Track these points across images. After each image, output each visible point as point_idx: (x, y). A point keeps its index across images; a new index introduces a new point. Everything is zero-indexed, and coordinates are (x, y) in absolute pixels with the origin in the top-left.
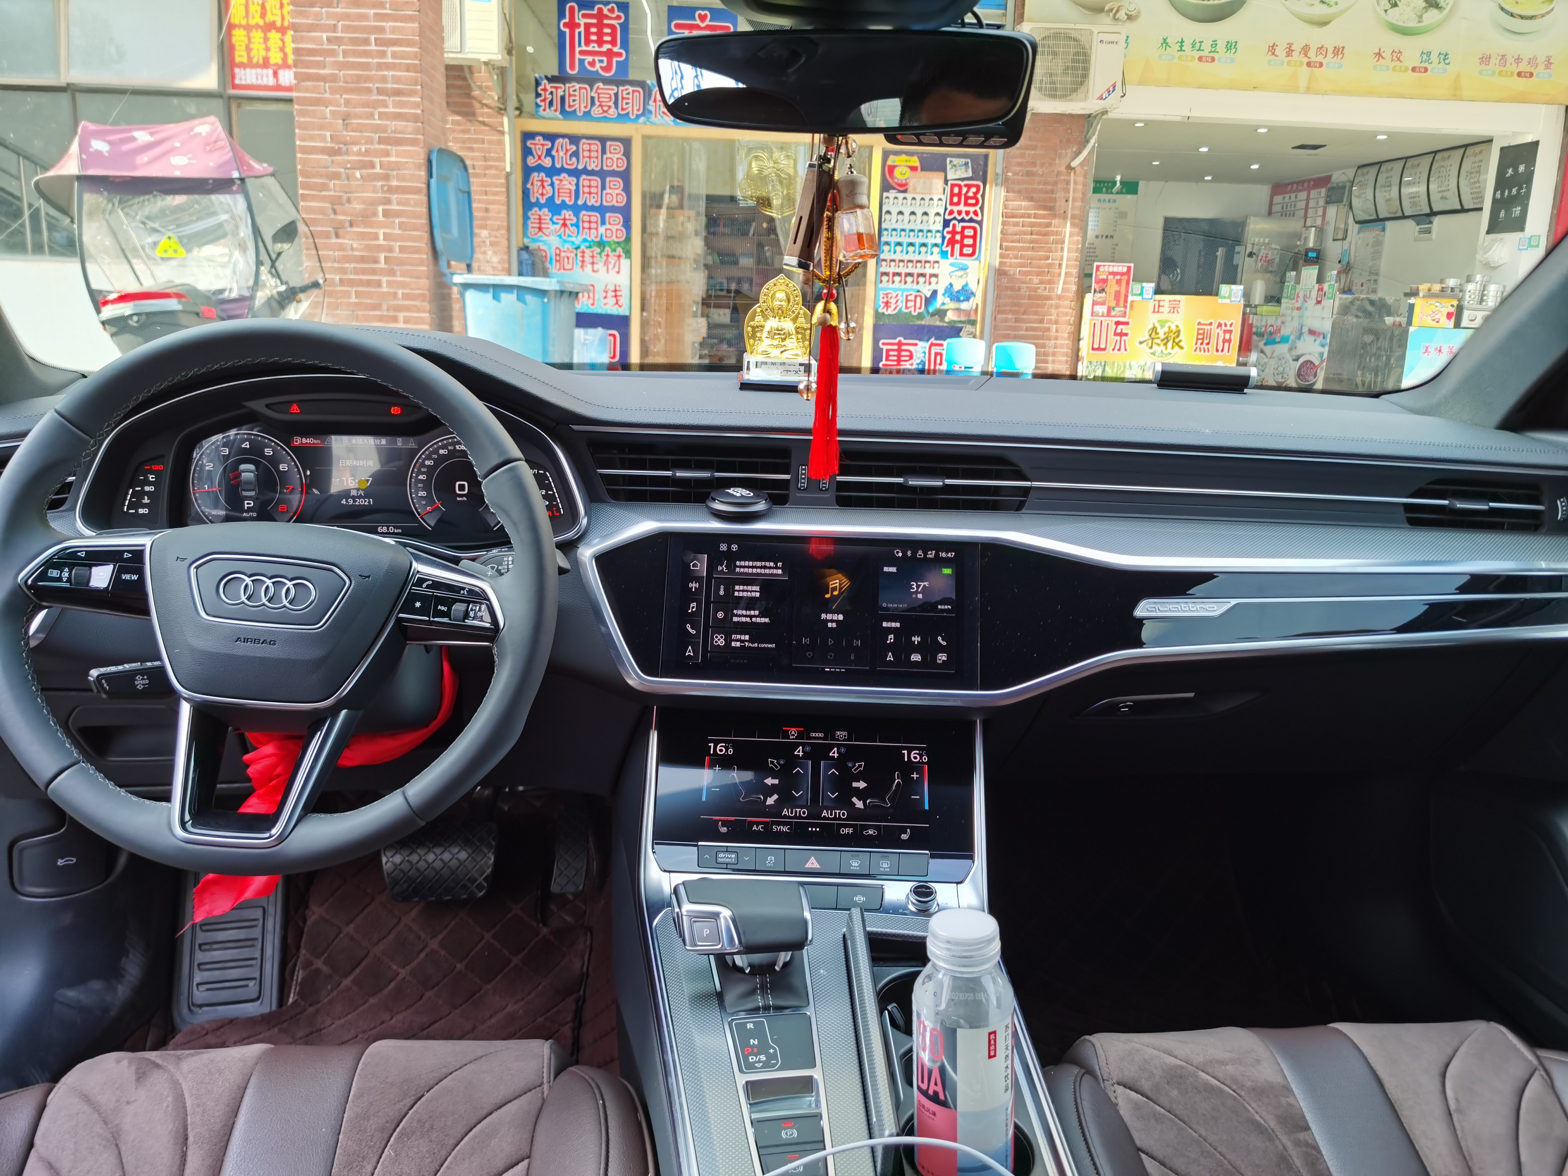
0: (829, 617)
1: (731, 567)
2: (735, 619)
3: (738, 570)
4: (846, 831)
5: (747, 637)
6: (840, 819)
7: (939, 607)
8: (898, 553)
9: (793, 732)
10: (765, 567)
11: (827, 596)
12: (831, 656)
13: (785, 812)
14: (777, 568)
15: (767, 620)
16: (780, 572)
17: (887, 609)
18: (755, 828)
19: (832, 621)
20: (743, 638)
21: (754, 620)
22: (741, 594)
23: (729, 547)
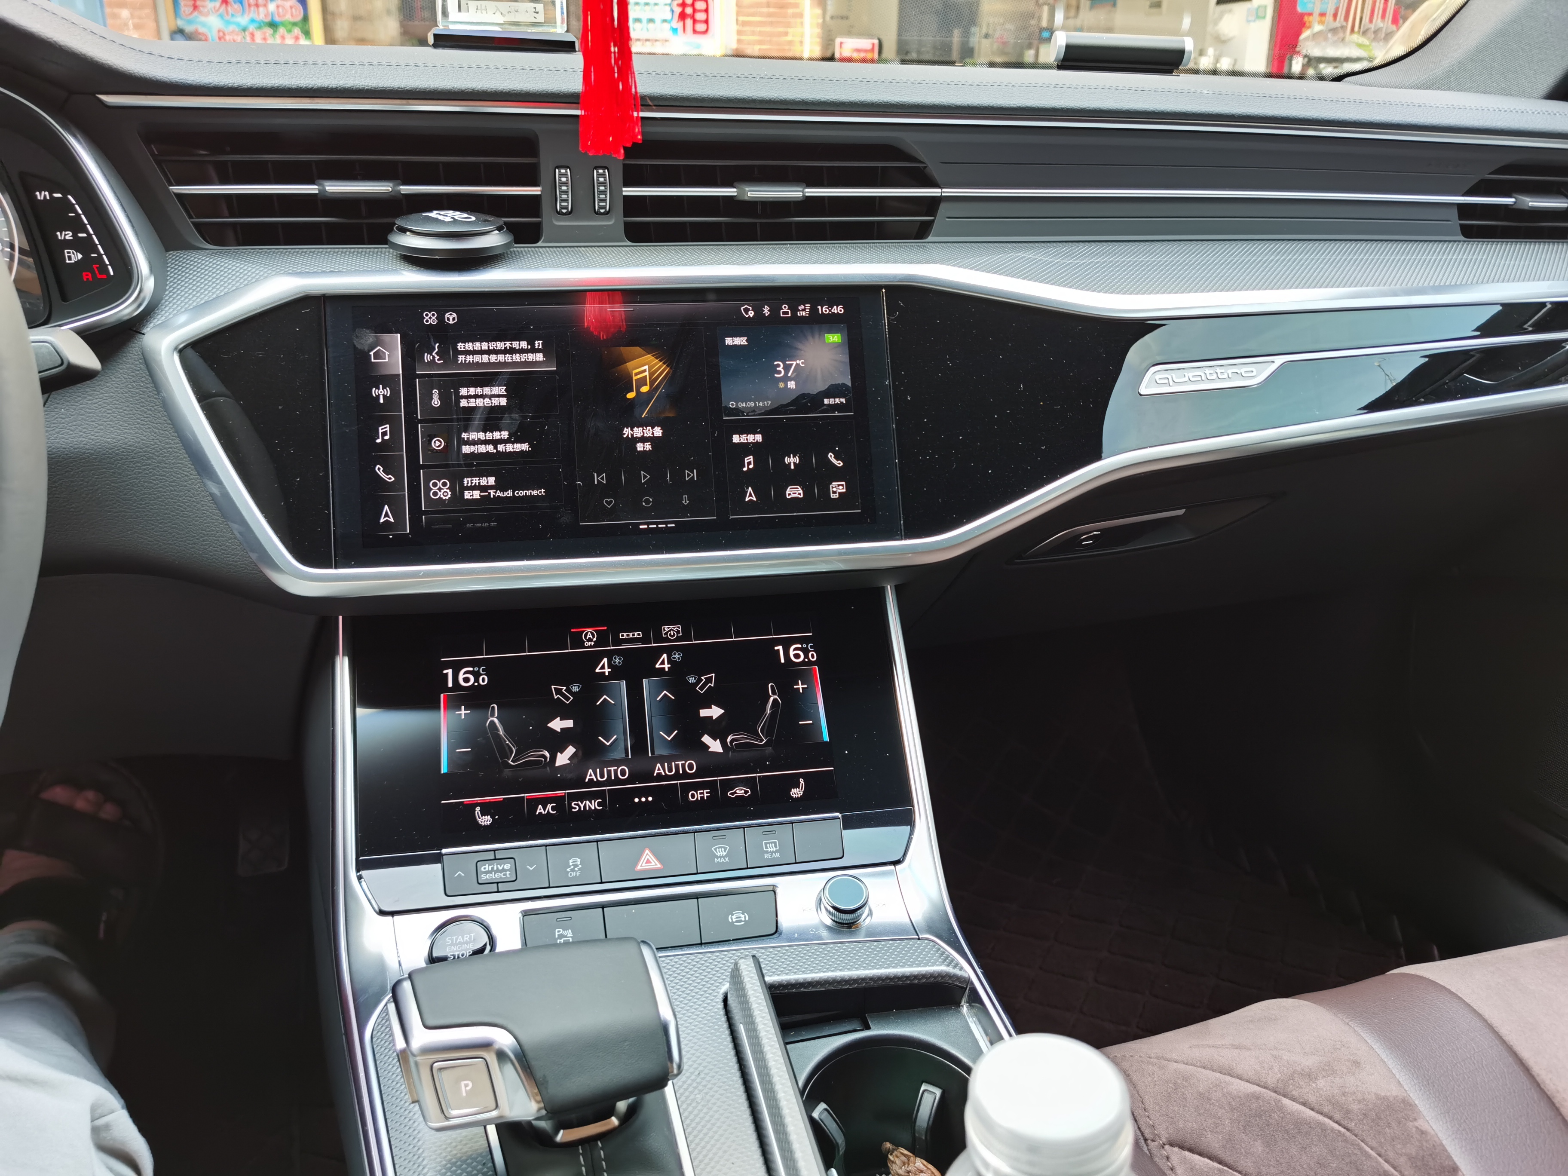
0: (638, 432)
1: (449, 353)
2: (466, 449)
3: (461, 358)
4: (698, 795)
5: (492, 481)
6: (686, 775)
7: (826, 401)
8: (747, 311)
9: (590, 635)
10: (512, 351)
11: (631, 395)
12: (647, 502)
13: (590, 775)
14: (534, 350)
15: (525, 447)
16: (540, 357)
17: (737, 411)
18: (540, 810)
19: (643, 439)
20: (484, 481)
21: (501, 448)
22: (472, 403)
23: (441, 318)
